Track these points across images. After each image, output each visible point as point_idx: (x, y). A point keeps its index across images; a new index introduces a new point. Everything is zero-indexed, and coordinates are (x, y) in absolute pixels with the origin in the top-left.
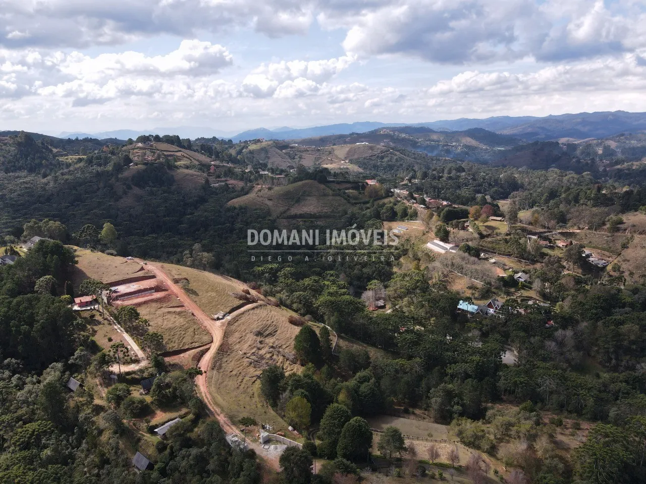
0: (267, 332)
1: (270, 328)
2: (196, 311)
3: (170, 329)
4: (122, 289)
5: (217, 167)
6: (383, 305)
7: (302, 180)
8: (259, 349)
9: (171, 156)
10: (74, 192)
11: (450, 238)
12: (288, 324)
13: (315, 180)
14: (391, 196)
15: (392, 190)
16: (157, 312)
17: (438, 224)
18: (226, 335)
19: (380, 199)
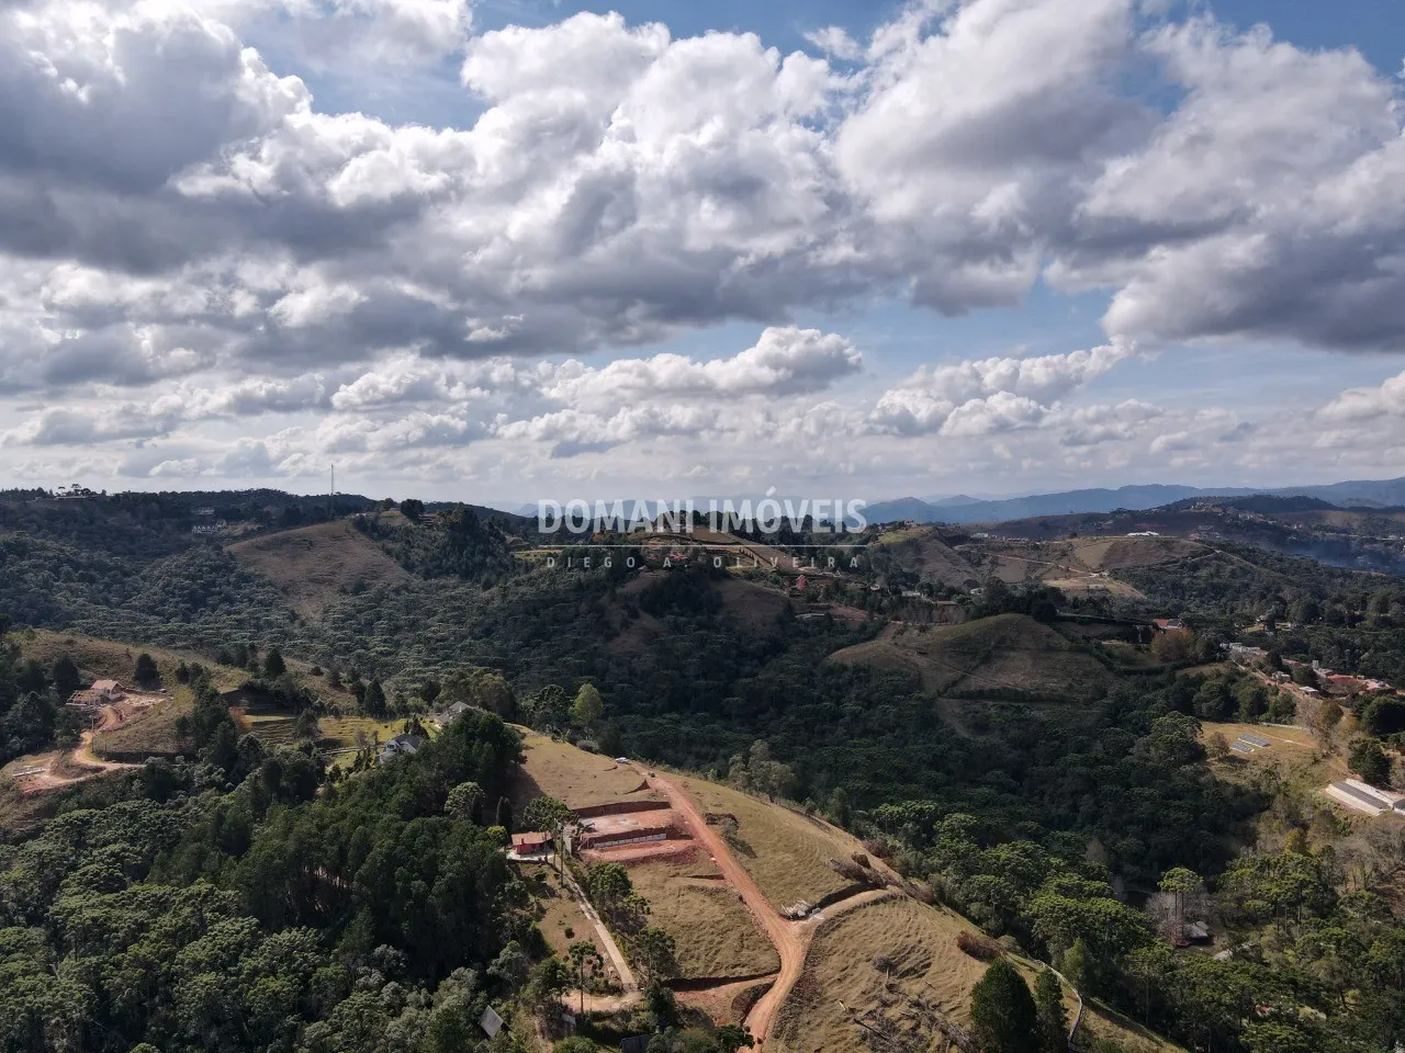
0: (906, 966)
1: (913, 956)
2: (750, 893)
3: (689, 927)
4: (603, 825)
5: (810, 577)
6: (1205, 934)
7: (997, 613)
8: (885, 1004)
9: (717, 552)
10: (534, 619)
11: (1392, 778)
12: (957, 952)
13: (1028, 613)
14: (1221, 660)
15: (1223, 645)
16: (667, 885)
17: (1355, 738)
18: (812, 957)
19: (1189, 665)
